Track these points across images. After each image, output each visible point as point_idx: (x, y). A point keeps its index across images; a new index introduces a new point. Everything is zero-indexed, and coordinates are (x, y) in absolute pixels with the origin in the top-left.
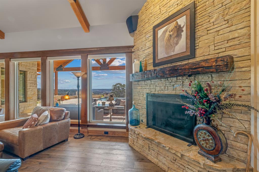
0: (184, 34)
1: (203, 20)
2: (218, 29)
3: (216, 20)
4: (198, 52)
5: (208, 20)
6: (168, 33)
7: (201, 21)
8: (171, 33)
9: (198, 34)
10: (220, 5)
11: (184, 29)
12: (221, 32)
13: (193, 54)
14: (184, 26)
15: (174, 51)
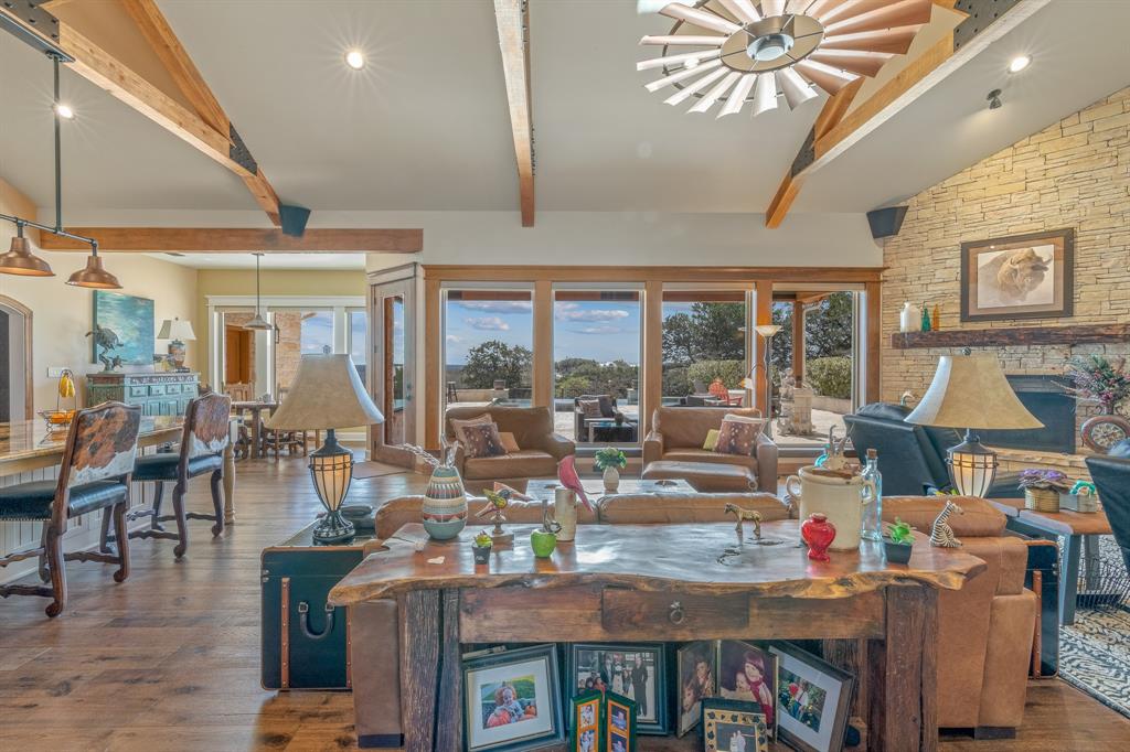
0: (1049, 275)
1: (1089, 260)
2: (1117, 280)
3: (1113, 267)
4: (1078, 308)
5: (1098, 263)
6: (1006, 266)
7: (1083, 260)
8: (1017, 266)
9: (1078, 280)
10: (1122, 248)
11: (1051, 266)
12: (1122, 286)
13: (1068, 311)
14: (1049, 261)
15: (1024, 299)
